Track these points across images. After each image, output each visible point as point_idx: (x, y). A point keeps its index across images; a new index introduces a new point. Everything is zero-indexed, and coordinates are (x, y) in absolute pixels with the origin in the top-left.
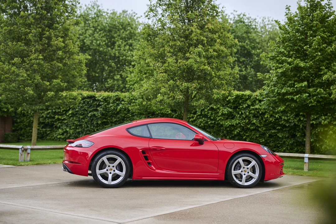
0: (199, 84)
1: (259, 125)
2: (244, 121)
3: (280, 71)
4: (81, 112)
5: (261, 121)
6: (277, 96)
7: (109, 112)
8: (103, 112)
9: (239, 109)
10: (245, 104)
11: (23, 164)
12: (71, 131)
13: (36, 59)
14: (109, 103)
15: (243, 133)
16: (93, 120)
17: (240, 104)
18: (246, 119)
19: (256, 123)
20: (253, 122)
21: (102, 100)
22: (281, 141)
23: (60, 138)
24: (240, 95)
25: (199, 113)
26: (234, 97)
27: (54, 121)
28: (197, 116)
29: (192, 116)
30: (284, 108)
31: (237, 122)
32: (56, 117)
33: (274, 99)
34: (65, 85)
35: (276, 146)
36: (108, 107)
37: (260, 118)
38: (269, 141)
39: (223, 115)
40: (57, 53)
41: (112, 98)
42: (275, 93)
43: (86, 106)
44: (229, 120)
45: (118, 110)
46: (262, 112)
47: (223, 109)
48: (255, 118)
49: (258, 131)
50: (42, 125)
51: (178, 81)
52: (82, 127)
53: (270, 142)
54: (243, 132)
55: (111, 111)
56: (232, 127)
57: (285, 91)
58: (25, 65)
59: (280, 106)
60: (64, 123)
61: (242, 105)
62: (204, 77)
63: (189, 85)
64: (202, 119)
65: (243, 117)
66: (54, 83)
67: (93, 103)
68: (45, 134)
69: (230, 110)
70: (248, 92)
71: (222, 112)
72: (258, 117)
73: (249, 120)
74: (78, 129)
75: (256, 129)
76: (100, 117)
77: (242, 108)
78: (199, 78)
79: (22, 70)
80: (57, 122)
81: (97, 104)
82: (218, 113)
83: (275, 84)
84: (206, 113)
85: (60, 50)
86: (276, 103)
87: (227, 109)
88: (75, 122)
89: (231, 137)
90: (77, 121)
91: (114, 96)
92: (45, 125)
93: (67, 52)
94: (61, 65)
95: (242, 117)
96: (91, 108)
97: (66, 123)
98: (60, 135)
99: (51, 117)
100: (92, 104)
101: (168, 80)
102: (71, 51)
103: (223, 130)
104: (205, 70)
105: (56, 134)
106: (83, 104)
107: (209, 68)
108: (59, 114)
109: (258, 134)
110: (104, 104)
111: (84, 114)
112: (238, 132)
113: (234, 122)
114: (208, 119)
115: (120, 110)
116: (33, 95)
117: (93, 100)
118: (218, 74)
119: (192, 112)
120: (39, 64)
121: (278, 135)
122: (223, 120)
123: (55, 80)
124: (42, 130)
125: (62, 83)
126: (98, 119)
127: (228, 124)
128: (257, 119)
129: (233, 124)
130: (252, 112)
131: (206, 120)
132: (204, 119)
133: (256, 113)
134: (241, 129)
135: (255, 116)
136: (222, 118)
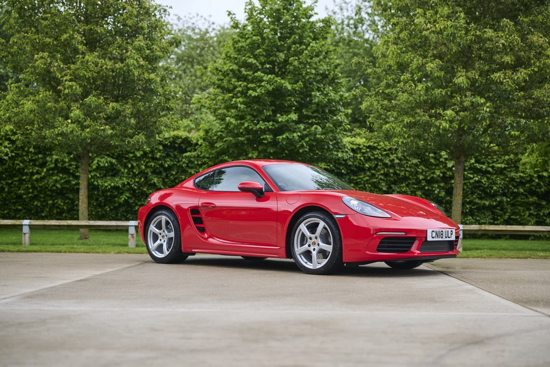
1: (162, 187)
2: (137, 180)
5: (166, 180)
6: (246, 134)
9: (126, 158)
10: (139, 150)
15: (134, 201)
18: (140, 176)
19: (157, 184)
20: (153, 181)
25: (52, 166)
28: (48, 170)
29: (38, 170)
31: (125, 181)
37: (164, 174)
39: (99, 168)
44: (109, 178)
46: (168, 164)
47: (99, 159)
48: (155, 176)
54: (134, 199)
56: (114, 191)
57: (263, 127)
61: (133, 153)
64: (57, 175)
65: (134, 173)
69: (112, 160)
71: (98, 163)
72: (160, 173)
73: (146, 178)
77: (132, 157)
84: (66, 165)
87: (107, 159)
89: (112, 207)
95: (132, 173)
103: (99, 195)
112: (126, 198)
113: (118, 182)
114: (69, 177)
119: (37, 163)
122: (98, 178)
127: (109, 185)
128: (159, 176)
129: (117, 185)
130: (151, 165)
131: (65, 178)
132: (61, 175)
133: (158, 166)
134: (130, 193)
135: (155, 172)
136: (98, 175)
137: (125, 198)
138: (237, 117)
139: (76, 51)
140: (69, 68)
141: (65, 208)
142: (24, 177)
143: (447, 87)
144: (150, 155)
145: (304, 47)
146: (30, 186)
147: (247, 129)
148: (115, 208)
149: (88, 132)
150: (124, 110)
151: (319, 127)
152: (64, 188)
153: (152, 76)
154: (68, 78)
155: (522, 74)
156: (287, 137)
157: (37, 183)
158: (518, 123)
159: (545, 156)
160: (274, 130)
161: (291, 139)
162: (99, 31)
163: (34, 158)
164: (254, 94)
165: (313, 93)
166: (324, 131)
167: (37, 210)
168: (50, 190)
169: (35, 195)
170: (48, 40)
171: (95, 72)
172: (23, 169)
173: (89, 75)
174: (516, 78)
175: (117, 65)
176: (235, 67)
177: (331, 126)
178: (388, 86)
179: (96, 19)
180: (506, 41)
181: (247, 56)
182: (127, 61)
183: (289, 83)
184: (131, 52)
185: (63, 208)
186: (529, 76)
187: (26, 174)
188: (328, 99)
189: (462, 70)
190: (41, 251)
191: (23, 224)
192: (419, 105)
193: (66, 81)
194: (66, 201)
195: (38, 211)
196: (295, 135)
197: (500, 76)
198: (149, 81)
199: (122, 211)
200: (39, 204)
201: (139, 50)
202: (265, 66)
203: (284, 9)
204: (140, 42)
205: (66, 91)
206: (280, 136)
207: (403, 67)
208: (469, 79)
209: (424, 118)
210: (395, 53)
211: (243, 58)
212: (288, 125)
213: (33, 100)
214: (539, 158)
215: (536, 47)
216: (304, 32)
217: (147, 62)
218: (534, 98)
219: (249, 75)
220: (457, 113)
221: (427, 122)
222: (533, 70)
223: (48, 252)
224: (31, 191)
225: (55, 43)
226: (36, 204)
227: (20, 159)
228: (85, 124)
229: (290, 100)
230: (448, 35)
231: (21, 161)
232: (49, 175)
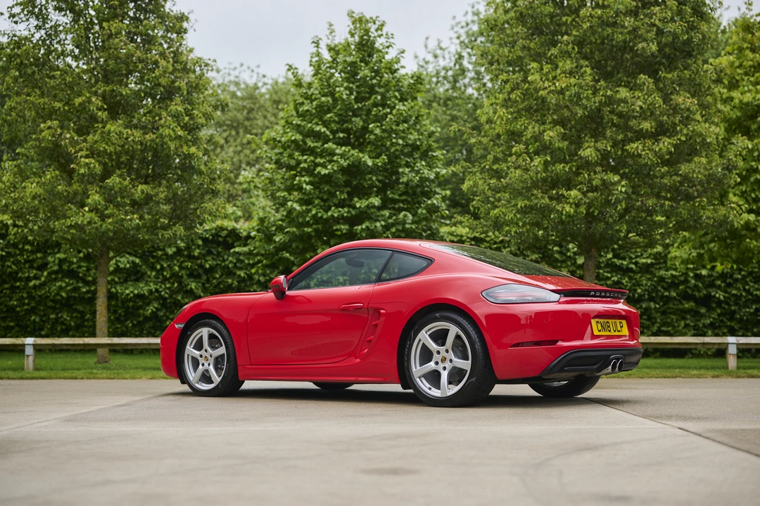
2: (168, 285)
5: (207, 285)
9: (153, 257)
10: (170, 246)
15: (165, 313)
17: (157, 247)
18: (173, 281)
19: (196, 291)
20: (189, 287)
25: (56, 268)
28: (49, 274)
29: (35, 275)
31: (153, 287)
37: (204, 277)
39: (118, 270)
44: (131, 283)
46: (209, 265)
47: (118, 259)
48: (192, 280)
54: (164, 311)
56: (138, 301)
61: (163, 250)
64: (62, 281)
65: (165, 277)
69: (135, 260)
71: (116, 264)
72: (199, 276)
73: (181, 283)
77: (162, 255)
84: (74, 266)
87: (128, 259)
89: (135, 322)
95: (161, 277)
103: (118, 306)
112: (154, 310)
113: (143, 288)
114: (78, 282)
119: (35, 265)
122: (116, 283)
127: (132, 292)
128: (197, 280)
129: (142, 292)
130: (187, 266)
131: (72, 284)
132: (67, 280)
133: (196, 267)
134: (160, 304)
135: (193, 275)
136: (116, 279)
137: (152, 310)
138: (301, 202)
139: (94, 119)
140: (85, 141)
141: (73, 324)
142: (18, 284)
143: (572, 161)
144: (186, 253)
145: (388, 110)
146: (25, 295)
147: (314, 216)
148: (139, 323)
149: (110, 224)
150: (157, 194)
151: (409, 215)
152: (71, 297)
153: (193, 150)
154: (84, 153)
155: (665, 144)
156: (367, 227)
157: (36, 291)
158: (662, 205)
159: (699, 248)
160: (350, 218)
161: (372, 230)
162: (124, 93)
163: (31, 258)
164: (324, 172)
165: (401, 170)
166: (416, 219)
167: (34, 327)
168: (53, 301)
169: (32, 308)
170: (58, 105)
171: (119, 146)
172: (17, 273)
173: (110, 149)
174: (657, 149)
175: (147, 136)
176: (299, 137)
177: (424, 211)
178: (496, 160)
179: (119, 78)
180: (644, 103)
181: (314, 122)
182: (161, 130)
183: (369, 157)
184: (166, 119)
185: (70, 325)
186: (675, 146)
187: (20, 279)
188: (420, 178)
189: (590, 140)
190: (50, 378)
191: (26, 343)
192: (535, 185)
193: (81, 157)
194: (74, 315)
195: (37, 328)
196: (378, 224)
197: (638, 147)
198: (190, 156)
199: (149, 327)
200: (38, 319)
201: (176, 116)
202: (337, 136)
203: (361, 61)
204: (177, 106)
205: (82, 171)
206: (358, 225)
207: (515, 136)
208: (598, 151)
209: (543, 201)
210: (505, 118)
211: (309, 125)
212: (369, 212)
213: (38, 182)
214: (693, 251)
215: (682, 110)
216: (388, 91)
217: (186, 132)
218: (681, 175)
219: (317, 147)
220: (584, 194)
221: (547, 206)
222: (680, 139)
223: (60, 378)
224: (26, 301)
225: (66, 108)
226: (34, 320)
227: (12, 260)
228: (106, 212)
229: (371, 179)
230: (570, 96)
231: (13, 263)
232: (50, 280)
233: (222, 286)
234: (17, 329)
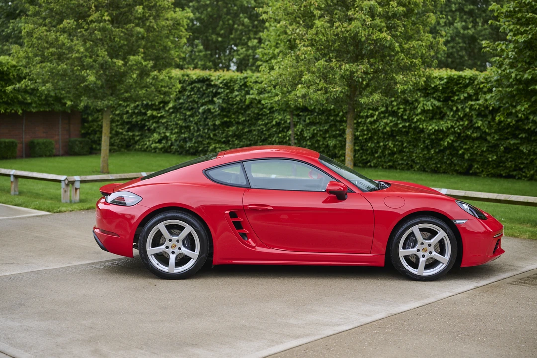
0: (371, 65)
1: (487, 131)
2: (461, 123)
3: (521, 39)
4: (187, 106)
6: (515, 84)
7: (232, 105)
8: (223, 105)
9: (453, 101)
10: (464, 92)
11: (63, 209)
12: (173, 137)
13: (99, 21)
14: (232, 91)
15: (460, 144)
16: (207, 118)
17: (454, 94)
18: (465, 119)
19: (482, 128)
20: (477, 125)
21: (221, 85)
22: (526, 159)
23: (155, 148)
24: (456, 77)
25: (383, 109)
26: (445, 80)
27: (145, 120)
28: (380, 114)
29: (372, 114)
30: (526, 106)
31: (449, 124)
32: (149, 113)
33: (509, 90)
34: (149, 65)
35: (517, 168)
36: (231, 98)
37: (490, 117)
38: (504, 159)
39: (424, 112)
40: (134, 10)
41: (238, 82)
42: (511, 80)
43: (196, 94)
44: (434, 121)
45: (247, 102)
47: (425, 103)
48: (480, 119)
49: (486, 140)
50: (128, 126)
51: (334, 60)
52: (190, 130)
53: (507, 160)
55: (236, 104)
56: (439, 134)
57: (530, 77)
58: (80, 32)
59: (520, 102)
60: (161, 122)
61: (458, 96)
62: (381, 52)
63: (353, 67)
64: (388, 119)
65: (459, 116)
66: (130, 63)
67: (206, 90)
68: (132, 141)
69: (437, 104)
70: (468, 73)
71: (423, 106)
72: (485, 116)
73: (471, 121)
74: (184, 133)
75: (483, 138)
76: (219, 115)
77: (458, 100)
78: (372, 54)
79: (77, 40)
80: (151, 122)
81: (214, 91)
82: (416, 108)
83: (512, 62)
84: (395, 108)
85: (140, 5)
86: (514, 96)
87: (432, 103)
88: (179, 122)
89: (437, 150)
90: (183, 119)
91: (240, 79)
92: (132, 127)
93: (153, 7)
94: (142, 30)
95: (457, 116)
96: (204, 99)
97: (164, 123)
98: (156, 143)
99: (140, 114)
100: (206, 92)
101: (316, 58)
102: (160, 6)
103: (425, 138)
104: (381, 41)
105: (149, 141)
106: (191, 92)
107: (389, 38)
108: (154, 107)
109: (486, 145)
110: (224, 91)
111: (192, 109)
112: (450, 141)
113: (444, 125)
114: (398, 120)
115: (251, 103)
116: (95, 83)
117: (207, 85)
118: (406, 46)
119: (372, 107)
120: (103, 30)
121: (521, 148)
122: (424, 121)
123: (132, 57)
124: (128, 135)
125: (145, 60)
126: (216, 116)
127: (433, 128)
128: (485, 119)
129: (441, 128)
130: (476, 108)
131: (394, 121)
132: (391, 118)
133: (483, 109)
134: (455, 137)
135: (480, 115)
136: (423, 118)
137: (448, 142)
141: (395, 149)
142: (361, 120)
144: (474, 98)
148: (440, 151)
152: (393, 130)
157: (372, 126)
167: (372, 151)
168: (382, 133)
169: (370, 137)
185: (394, 150)
187: (362, 117)
194: (397, 143)
195: (374, 151)
199: (448, 154)
200: (373, 145)
232: (380, 118)
233: (502, 124)
234: (361, 151)
